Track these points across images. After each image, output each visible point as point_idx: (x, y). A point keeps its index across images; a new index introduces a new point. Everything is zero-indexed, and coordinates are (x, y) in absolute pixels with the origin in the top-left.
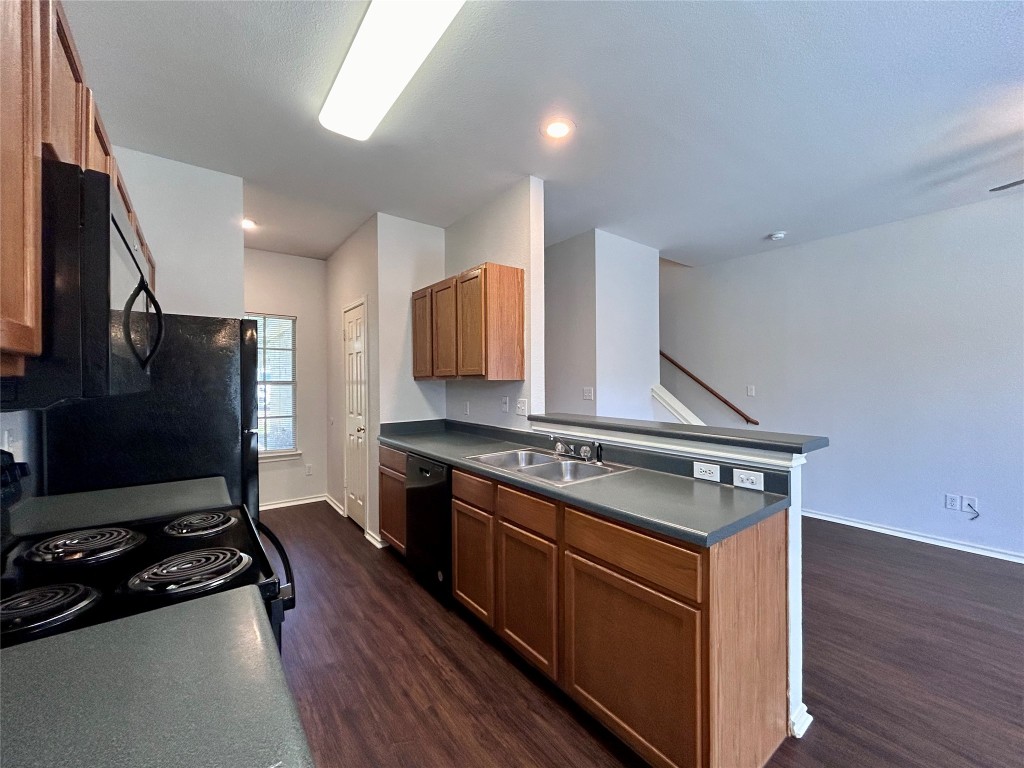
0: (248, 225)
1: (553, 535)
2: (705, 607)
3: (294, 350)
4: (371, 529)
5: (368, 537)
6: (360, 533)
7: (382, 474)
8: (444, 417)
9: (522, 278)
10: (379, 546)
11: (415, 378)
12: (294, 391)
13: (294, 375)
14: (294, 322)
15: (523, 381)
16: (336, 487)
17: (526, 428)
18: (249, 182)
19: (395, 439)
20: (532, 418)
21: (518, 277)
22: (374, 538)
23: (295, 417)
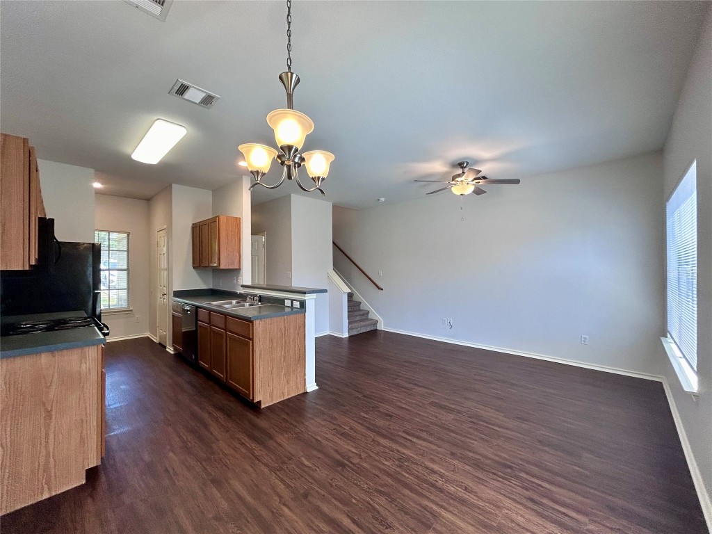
0: (97, 185)
1: (223, 327)
2: (252, 339)
3: (128, 251)
4: (169, 346)
5: (167, 350)
6: (163, 349)
7: (173, 316)
8: (211, 287)
9: (240, 222)
10: (172, 353)
11: (194, 268)
12: (128, 274)
13: (128, 266)
14: (128, 235)
15: (240, 269)
16: (153, 329)
17: (240, 291)
18: (96, 170)
19: (183, 299)
20: (243, 286)
21: (238, 221)
22: (170, 350)
23: (128, 289)
